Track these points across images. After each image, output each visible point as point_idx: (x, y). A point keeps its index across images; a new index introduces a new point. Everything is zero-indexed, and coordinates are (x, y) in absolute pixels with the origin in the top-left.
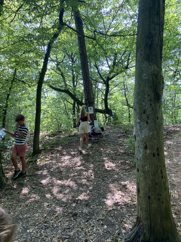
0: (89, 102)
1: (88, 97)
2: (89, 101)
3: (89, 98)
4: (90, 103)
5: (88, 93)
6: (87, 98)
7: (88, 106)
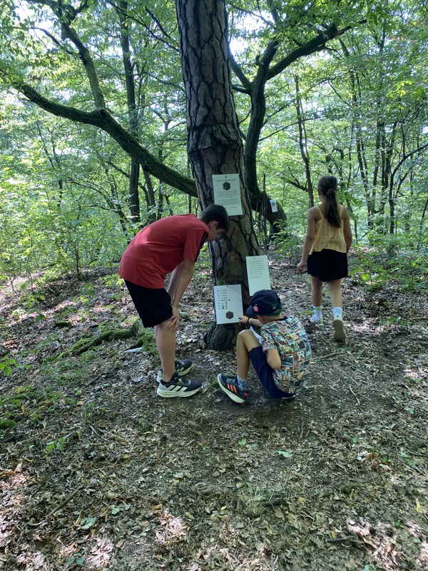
0: (216, 142)
1: (209, 109)
2: (218, 136)
3: (219, 116)
4: (226, 147)
5: (209, 86)
6: (205, 118)
7: (208, 171)
